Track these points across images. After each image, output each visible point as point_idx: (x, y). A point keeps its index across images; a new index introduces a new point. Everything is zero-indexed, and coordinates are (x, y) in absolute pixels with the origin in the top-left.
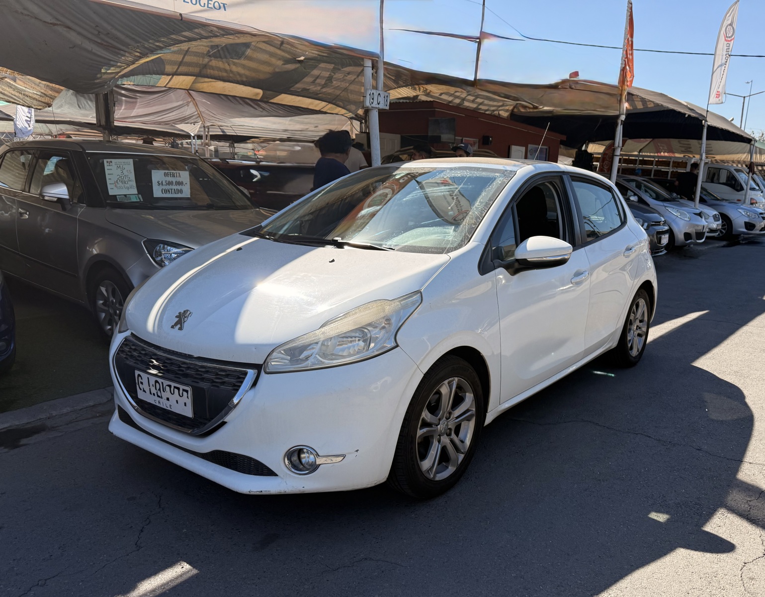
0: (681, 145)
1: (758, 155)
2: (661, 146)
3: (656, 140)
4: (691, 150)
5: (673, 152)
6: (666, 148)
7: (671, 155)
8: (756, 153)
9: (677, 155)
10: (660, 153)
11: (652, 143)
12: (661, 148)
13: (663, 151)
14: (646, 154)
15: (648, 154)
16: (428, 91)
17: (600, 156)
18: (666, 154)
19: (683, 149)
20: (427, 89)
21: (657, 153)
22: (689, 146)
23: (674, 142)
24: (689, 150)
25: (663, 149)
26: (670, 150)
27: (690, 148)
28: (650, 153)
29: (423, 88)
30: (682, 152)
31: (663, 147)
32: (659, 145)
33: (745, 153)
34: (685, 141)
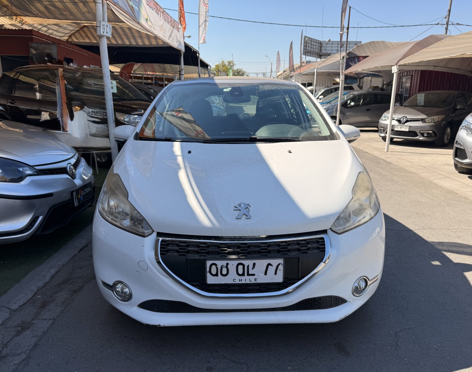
0: (160, 68)
1: (203, 75)
2: (148, 68)
3: (144, 64)
4: (166, 71)
5: (155, 72)
6: (150, 69)
7: (154, 73)
8: (202, 74)
9: (157, 74)
10: (147, 72)
11: (142, 66)
12: (148, 69)
13: (149, 71)
14: (138, 72)
15: (140, 73)
16: (24, 21)
17: (118, 74)
18: (151, 73)
19: (161, 70)
20: (23, 20)
21: (145, 72)
22: (165, 68)
23: (156, 66)
24: (165, 71)
25: (149, 70)
26: (153, 71)
27: (166, 69)
28: (141, 72)
29: (20, 18)
30: (161, 72)
31: (149, 68)
32: (146, 67)
33: (196, 73)
34: (162, 65)
